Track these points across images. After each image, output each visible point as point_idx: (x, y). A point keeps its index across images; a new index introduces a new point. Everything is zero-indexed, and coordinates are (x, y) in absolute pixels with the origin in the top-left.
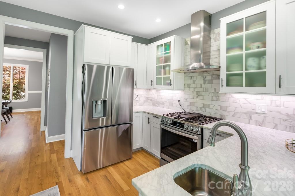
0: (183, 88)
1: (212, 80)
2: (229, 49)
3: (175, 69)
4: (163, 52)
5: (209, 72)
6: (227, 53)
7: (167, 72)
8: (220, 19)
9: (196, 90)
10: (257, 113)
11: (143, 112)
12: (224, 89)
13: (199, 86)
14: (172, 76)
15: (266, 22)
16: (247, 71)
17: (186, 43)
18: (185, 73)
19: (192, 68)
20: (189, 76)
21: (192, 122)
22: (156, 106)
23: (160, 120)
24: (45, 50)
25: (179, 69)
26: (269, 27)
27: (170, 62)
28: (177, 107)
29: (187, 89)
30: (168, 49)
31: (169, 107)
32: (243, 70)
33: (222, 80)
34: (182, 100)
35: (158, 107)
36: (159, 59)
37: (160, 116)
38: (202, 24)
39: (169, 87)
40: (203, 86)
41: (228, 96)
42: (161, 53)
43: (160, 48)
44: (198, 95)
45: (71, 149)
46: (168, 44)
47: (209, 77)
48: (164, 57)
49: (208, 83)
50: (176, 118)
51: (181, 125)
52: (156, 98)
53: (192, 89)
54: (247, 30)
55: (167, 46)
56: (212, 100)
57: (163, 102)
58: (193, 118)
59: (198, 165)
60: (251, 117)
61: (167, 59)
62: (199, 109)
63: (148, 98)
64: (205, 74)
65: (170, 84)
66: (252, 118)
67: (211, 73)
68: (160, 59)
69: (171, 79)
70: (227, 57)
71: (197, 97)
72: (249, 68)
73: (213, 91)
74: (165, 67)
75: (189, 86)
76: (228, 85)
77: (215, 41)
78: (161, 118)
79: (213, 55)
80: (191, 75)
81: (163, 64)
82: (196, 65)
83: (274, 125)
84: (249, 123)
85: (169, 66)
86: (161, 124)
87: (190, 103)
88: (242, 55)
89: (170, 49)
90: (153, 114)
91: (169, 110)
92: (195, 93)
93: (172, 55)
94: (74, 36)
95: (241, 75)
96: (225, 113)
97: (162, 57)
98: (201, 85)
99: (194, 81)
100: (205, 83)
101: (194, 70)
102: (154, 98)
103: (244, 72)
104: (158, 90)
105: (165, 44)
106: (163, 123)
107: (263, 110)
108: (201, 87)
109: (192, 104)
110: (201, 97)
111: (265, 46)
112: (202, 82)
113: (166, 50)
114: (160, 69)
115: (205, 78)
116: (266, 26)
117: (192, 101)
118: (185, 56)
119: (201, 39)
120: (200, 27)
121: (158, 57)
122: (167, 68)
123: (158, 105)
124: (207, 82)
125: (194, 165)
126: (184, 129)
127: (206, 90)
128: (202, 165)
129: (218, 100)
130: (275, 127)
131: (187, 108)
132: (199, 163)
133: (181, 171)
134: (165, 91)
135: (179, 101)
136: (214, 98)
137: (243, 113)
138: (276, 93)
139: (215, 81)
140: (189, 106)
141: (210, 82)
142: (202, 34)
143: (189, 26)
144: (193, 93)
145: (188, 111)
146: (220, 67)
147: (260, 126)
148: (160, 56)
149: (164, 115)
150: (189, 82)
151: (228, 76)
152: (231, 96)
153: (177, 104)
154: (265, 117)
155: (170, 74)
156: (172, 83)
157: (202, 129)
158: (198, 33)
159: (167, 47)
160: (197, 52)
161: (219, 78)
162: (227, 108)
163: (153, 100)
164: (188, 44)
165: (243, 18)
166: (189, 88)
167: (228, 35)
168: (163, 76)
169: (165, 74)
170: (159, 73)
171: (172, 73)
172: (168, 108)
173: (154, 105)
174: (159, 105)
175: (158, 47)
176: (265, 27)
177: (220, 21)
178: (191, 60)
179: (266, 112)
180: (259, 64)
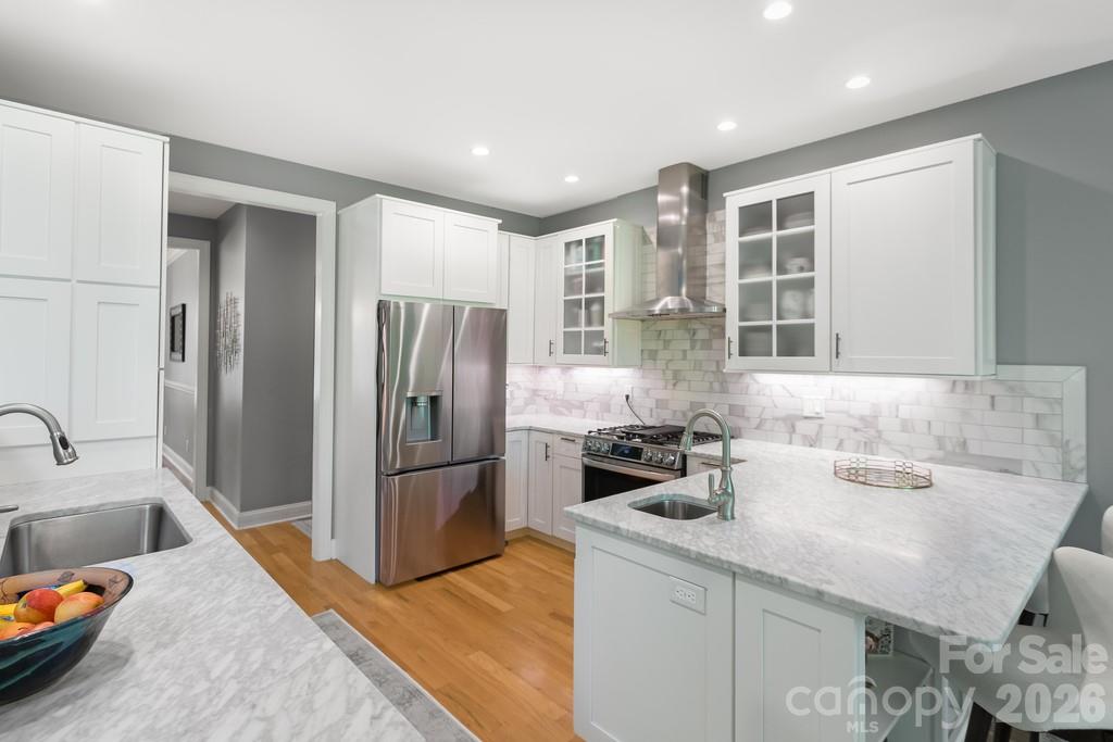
0: (639, 363)
1: (710, 340)
2: (744, 269)
3: (616, 310)
4: (584, 263)
5: (704, 321)
6: (741, 276)
7: (595, 317)
8: (725, 195)
9: (672, 366)
10: (806, 418)
11: (530, 429)
12: (734, 363)
13: (680, 355)
14: (608, 328)
15: (812, 216)
16: (781, 322)
17: (645, 239)
18: (643, 321)
19: (661, 310)
20: (653, 328)
21: (661, 444)
22: (561, 414)
23: (581, 447)
24: (207, 244)
25: (628, 313)
26: (820, 227)
27: (603, 291)
28: (621, 413)
29: (649, 363)
30: (596, 253)
31: (600, 415)
32: (771, 319)
33: (730, 342)
34: (637, 396)
35: (567, 416)
36: (571, 282)
37: (579, 436)
38: (685, 190)
39: (600, 358)
40: (690, 355)
41: (747, 379)
42: (580, 263)
43: (573, 250)
44: (677, 378)
45: (332, 537)
46: (596, 240)
47: (702, 334)
48: (587, 276)
49: (702, 349)
50: (622, 438)
51: (636, 453)
52: (560, 391)
53: (661, 364)
54: (780, 227)
55: (595, 246)
56: (711, 390)
57: (582, 403)
58: (665, 435)
59: (668, 495)
60: (793, 427)
61: (595, 282)
62: (679, 415)
63: (535, 392)
64: (695, 325)
65: (602, 351)
66: (797, 431)
67: (709, 321)
68: (576, 281)
69: (608, 336)
70: (740, 285)
71: (674, 385)
72: (786, 315)
73: (714, 369)
74: (589, 302)
75: (653, 355)
76: (743, 352)
77: (717, 241)
78: (582, 441)
79: (711, 277)
80: (660, 325)
81: (584, 296)
82: (669, 302)
83: (837, 441)
84: (790, 443)
85: (601, 300)
86: (583, 455)
87: (657, 401)
88: (770, 283)
89: (601, 256)
90: (559, 433)
91: (600, 422)
92: (669, 374)
93: (608, 271)
94: (338, 217)
95: (768, 329)
96: (741, 423)
97: (581, 276)
98: (685, 351)
99: (667, 343)
100: (693, 348)
101: (665, 314)
102: (555, 393)
103: (774, 322)
104: (567, 368)
105: (589, 241)
106: (589, 452)
107: (818, 410)
108: (684, 358)
109: (660, 404)
110: (683, 385)
111: (812, 269)
112: (687, 345)
113: (590, 256)
114: (576, 310)
115: (694, 334)
116: (813, 224)
117: (663, 395)
118: (644, 274)
119: (684, 223)
120: (680, 194)
121: (569, 273)
122: (595, 308)
123: (566, 412)
124: (698, 345)
125: (662, 495)
126: (642, 461)
127: (698, 366)
128: (675, 495)
129: (724, 390)
130: (840, 446)
131: (647, 413)
132: (671, 493)
133: (640, 501)
134: (588, 370)
135: (627, 397)
136: (716, 386)
137: (777, 419)
138: (831, 371)
139: (716, 344)
140: (654, 410)
141: (707, 345)
142: (686, 210)
143: (652, 192)
144: (664, 374)
145: (649, 423)
146: (725, 310)
147: (811, 446)
148: (575, 273)
149: (590, 432)
150: (652, 345)
151: (743, 331)
152: (755, 380)
153: (622, 406)
154: (821, 426)
155: (602, 324)
156: (609, 348)
157: (684, 457)
158: (674, 208)
159: (596, 249)
160: (673, 251)
161: (724, 337)
162: (743, 411)
163: (552, 396)
164: (651, 243)
165: (771, 202)
166: (655, 360)
167: (742, 234)
168: (583, 328)
169: (589, 322)
170: (571, 319)
171: (607, 320)
172: (598, 419)
173: (554, 410)
174: (571, 412)
175: (568, 245)
176: (812, 227)
177: (724, 199)
178: (658, 287)
179: (823, 415)
180: (805, 305)
